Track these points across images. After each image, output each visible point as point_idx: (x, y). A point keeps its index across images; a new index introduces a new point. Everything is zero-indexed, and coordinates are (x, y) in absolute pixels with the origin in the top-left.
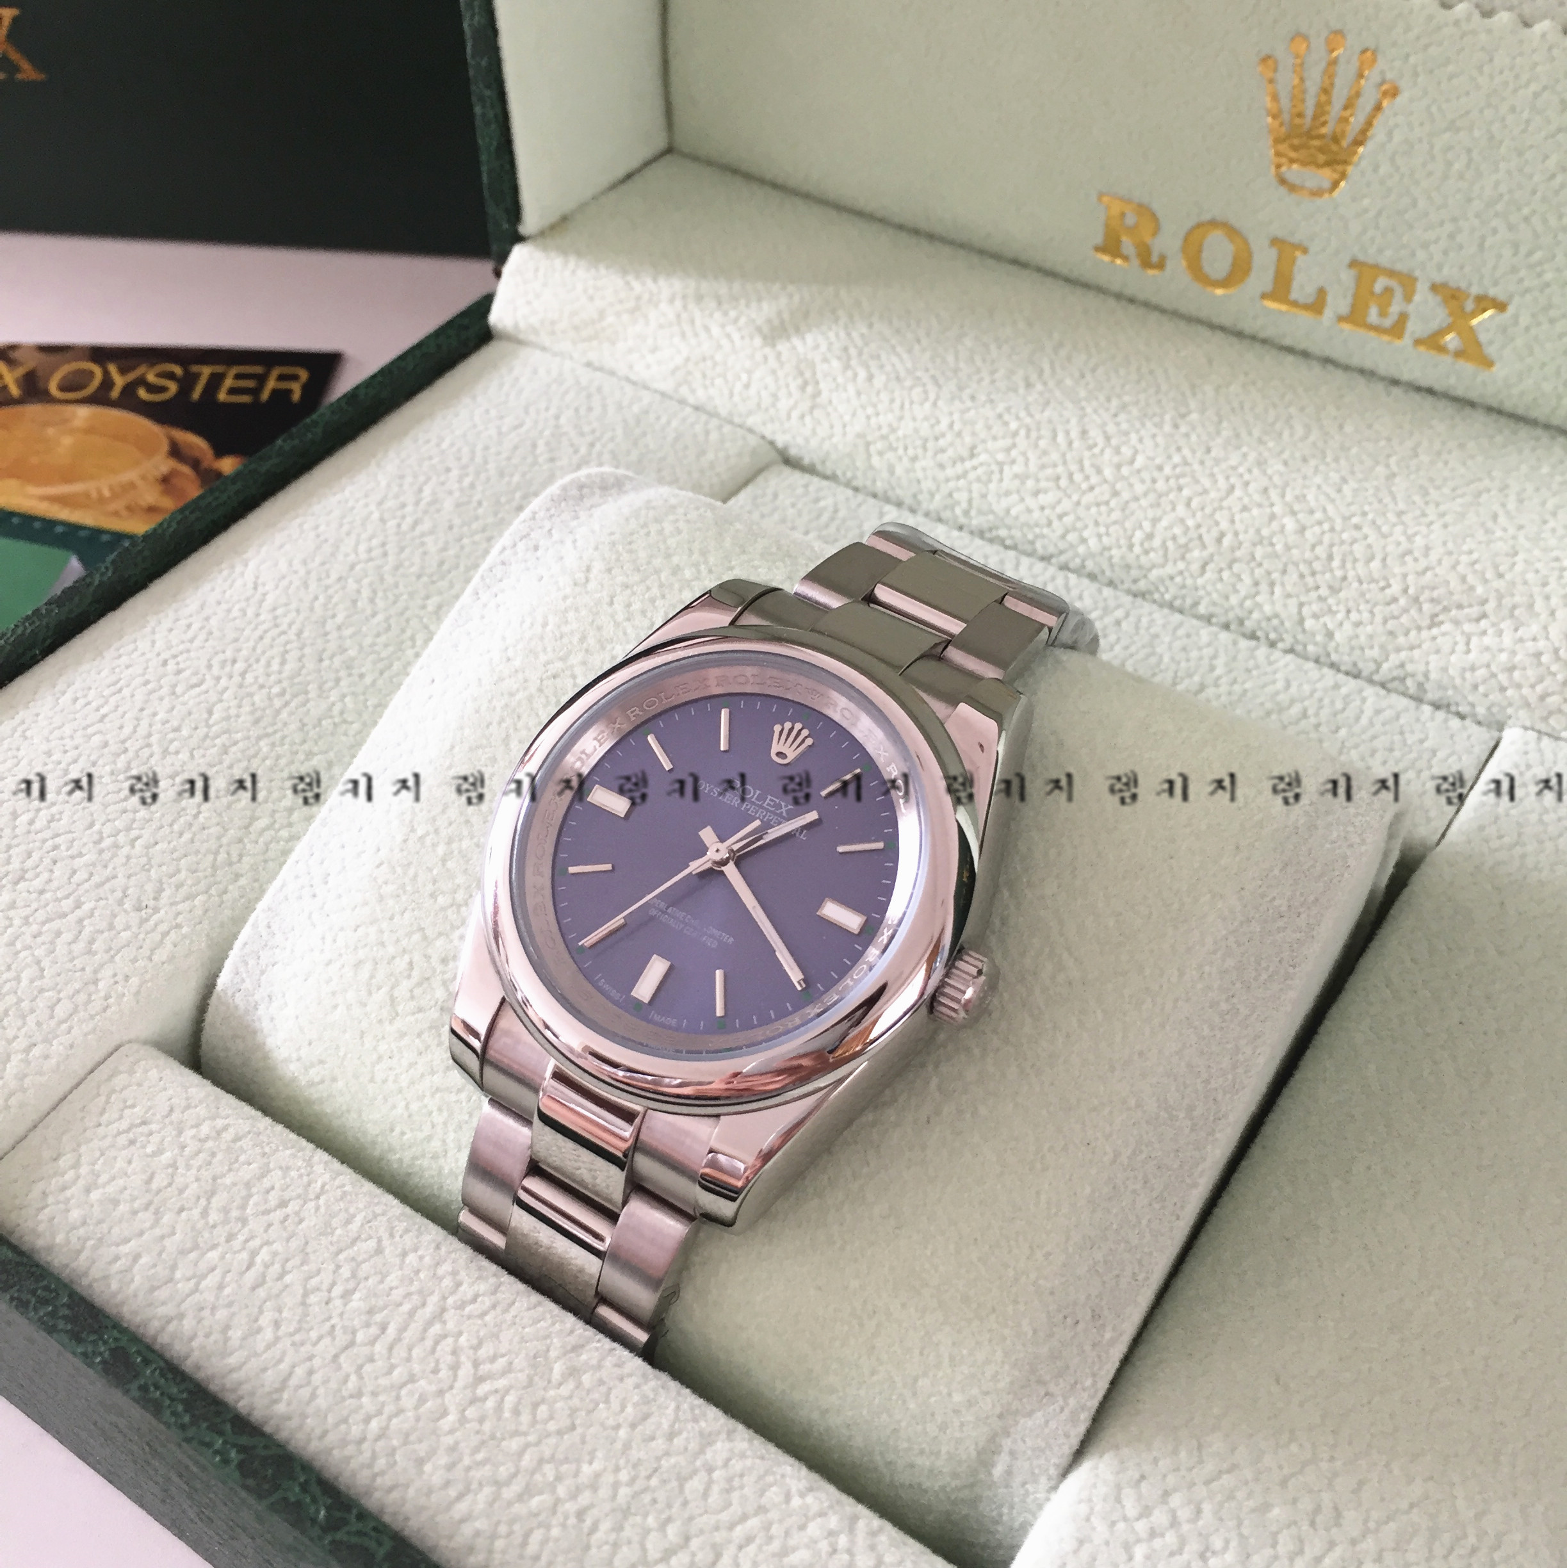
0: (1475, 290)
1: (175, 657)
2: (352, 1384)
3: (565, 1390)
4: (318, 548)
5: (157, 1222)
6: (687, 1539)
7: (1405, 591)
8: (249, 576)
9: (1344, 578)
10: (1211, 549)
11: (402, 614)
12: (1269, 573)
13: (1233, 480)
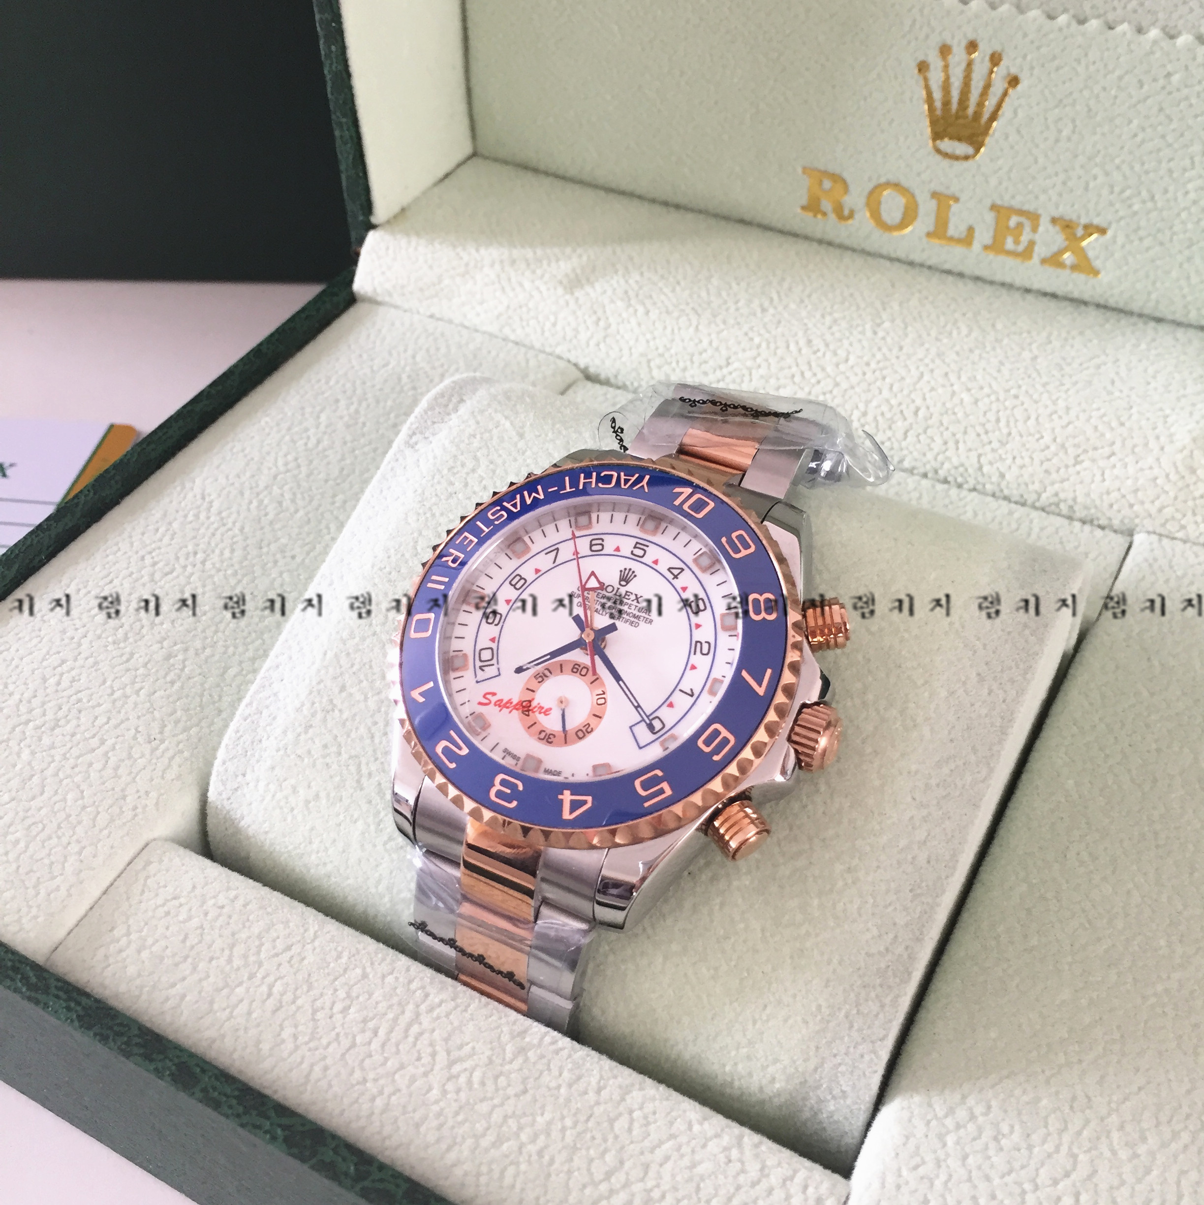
0: (1084, 221)
1: (150, 553)
2: (358, 1075)
3: (516, 1065)
4: (247, 464)
5: (195, 968)
6: (622, 1163)
7: (1055, 440)
8: (197, 490)
9: (1009, 434)
10: (911, 419)
11: (317, 509)
12: (954, 435)
13: (922, 369)
